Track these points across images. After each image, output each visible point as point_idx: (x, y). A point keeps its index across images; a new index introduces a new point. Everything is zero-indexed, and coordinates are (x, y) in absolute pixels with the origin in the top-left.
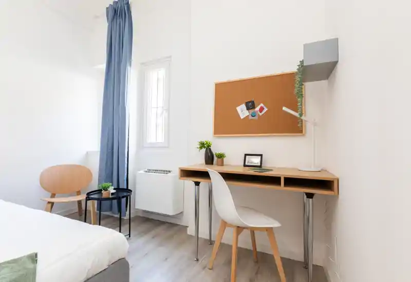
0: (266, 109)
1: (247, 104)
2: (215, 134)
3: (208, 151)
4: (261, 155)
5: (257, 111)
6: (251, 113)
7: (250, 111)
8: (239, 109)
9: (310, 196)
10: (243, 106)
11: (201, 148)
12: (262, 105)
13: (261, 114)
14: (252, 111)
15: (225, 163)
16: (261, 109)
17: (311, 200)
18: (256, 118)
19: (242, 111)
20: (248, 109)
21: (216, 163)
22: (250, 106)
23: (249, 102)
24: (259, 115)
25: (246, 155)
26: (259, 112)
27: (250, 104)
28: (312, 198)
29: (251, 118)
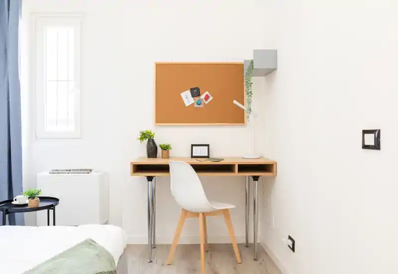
0: (211, 98)
1: (192, 90)
2: (157, 122)
3: (151, 143)
4: (208, 145)
5: (202, 99)
6: (196, 101)
7: (195, 98)
8: (183, 95)
9: (256, 178)
10: (188, 93)
11: (142, 139)
12: (207, 93)
13: (206, 103)
14: (197, 98)
15: (170, 155)
16: (207, 98)
17: (256, 182)
18: (201, 106)
19: (187, 98)
20: (193, 96)
21: (161, 155)
22: (196, 93)
23: (194, 89)
24: (205, 103)
25: (192, 145)
26: (204, 100)
27: (195, 91)
28: (257, 180)
29: (196, 106)
